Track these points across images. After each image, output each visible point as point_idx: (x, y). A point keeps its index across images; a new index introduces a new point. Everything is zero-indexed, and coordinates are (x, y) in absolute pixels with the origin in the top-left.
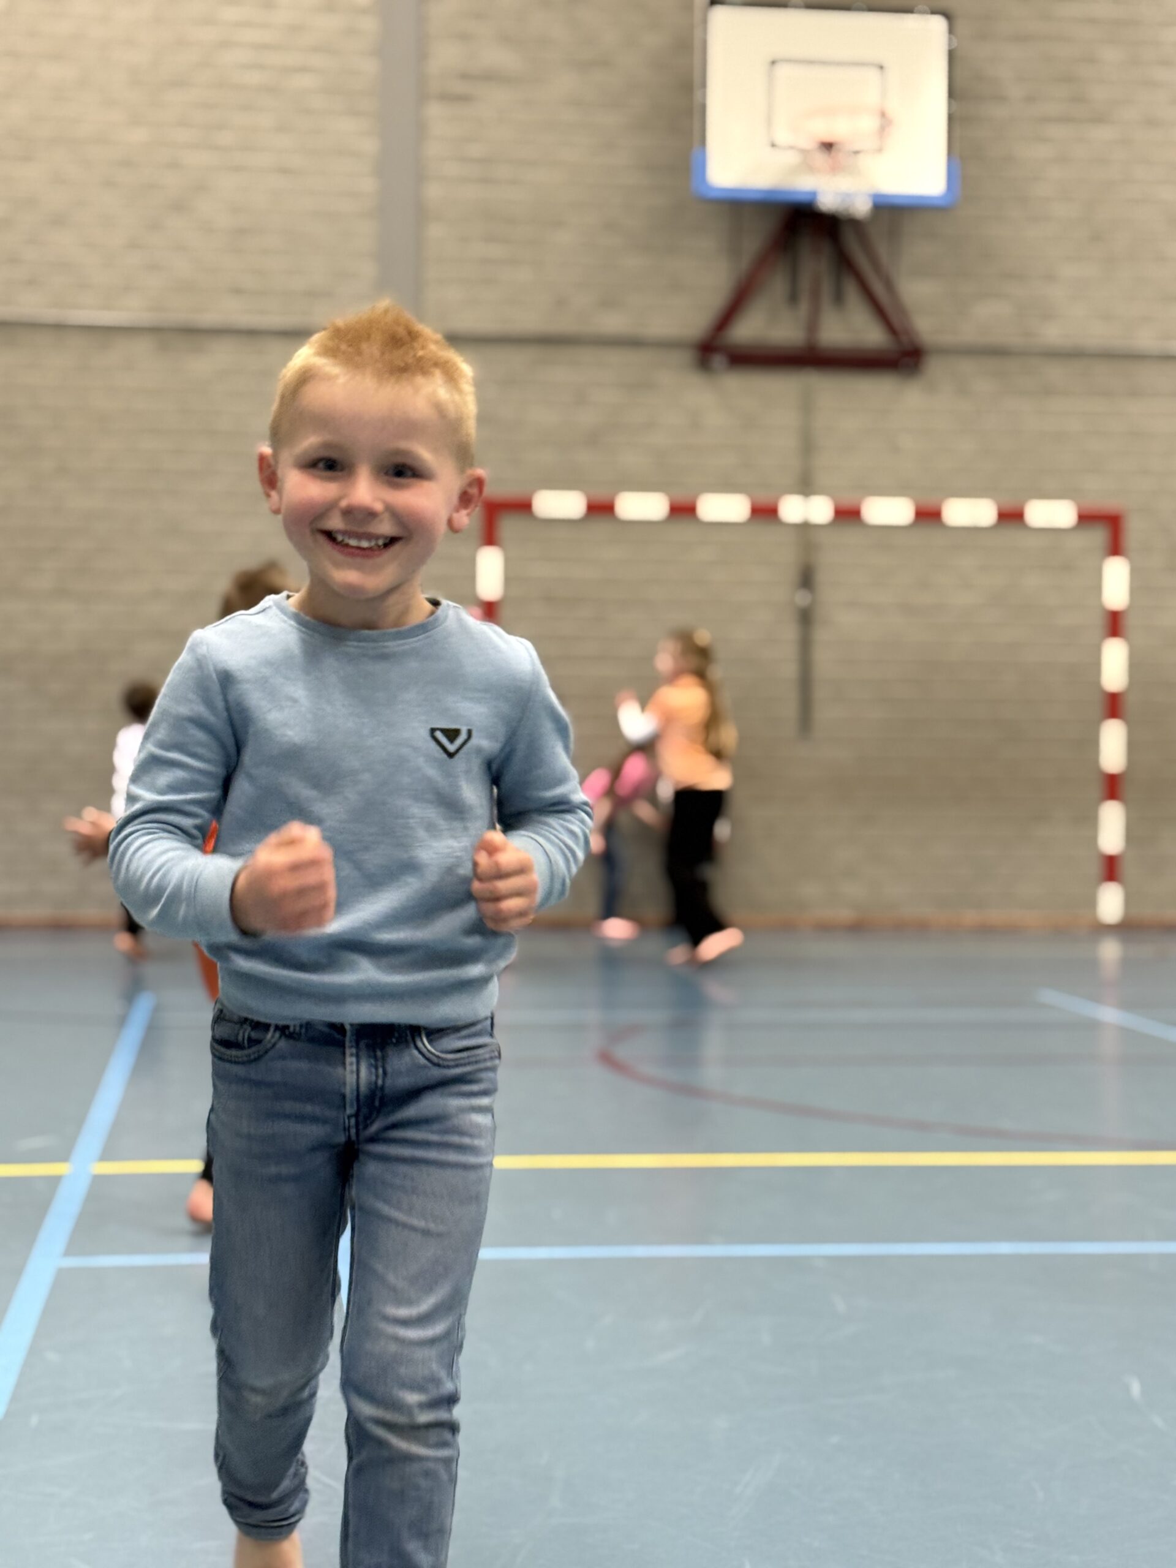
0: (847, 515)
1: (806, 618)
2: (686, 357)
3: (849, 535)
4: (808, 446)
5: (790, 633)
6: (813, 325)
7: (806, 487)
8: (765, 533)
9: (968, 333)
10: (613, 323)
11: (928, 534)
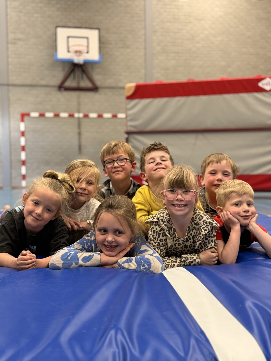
0: (86, 116)
1: (79, 134)
2: (56, 89)
3: (86, 120)
4: (79, 104)
5: (76, 136)
6: (78, 83)
7: (79, 112)
8: (71, 119)
9: (106, 84)
10: (43, 83)
11: (100, 120)
